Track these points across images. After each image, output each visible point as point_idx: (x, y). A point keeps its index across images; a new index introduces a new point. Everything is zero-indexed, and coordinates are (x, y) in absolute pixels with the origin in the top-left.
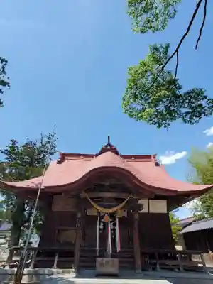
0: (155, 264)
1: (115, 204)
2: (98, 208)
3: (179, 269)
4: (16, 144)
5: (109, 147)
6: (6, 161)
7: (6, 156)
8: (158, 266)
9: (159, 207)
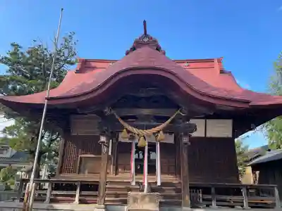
0: (211, 200)
1: (155, 123)
2: (130, 128)
3: (242, 206)
4: (21, 50)
5: (146, 40)
6: (9, 74)
7: (8, 68)
8: (214, 203)
9: (221, 129)
